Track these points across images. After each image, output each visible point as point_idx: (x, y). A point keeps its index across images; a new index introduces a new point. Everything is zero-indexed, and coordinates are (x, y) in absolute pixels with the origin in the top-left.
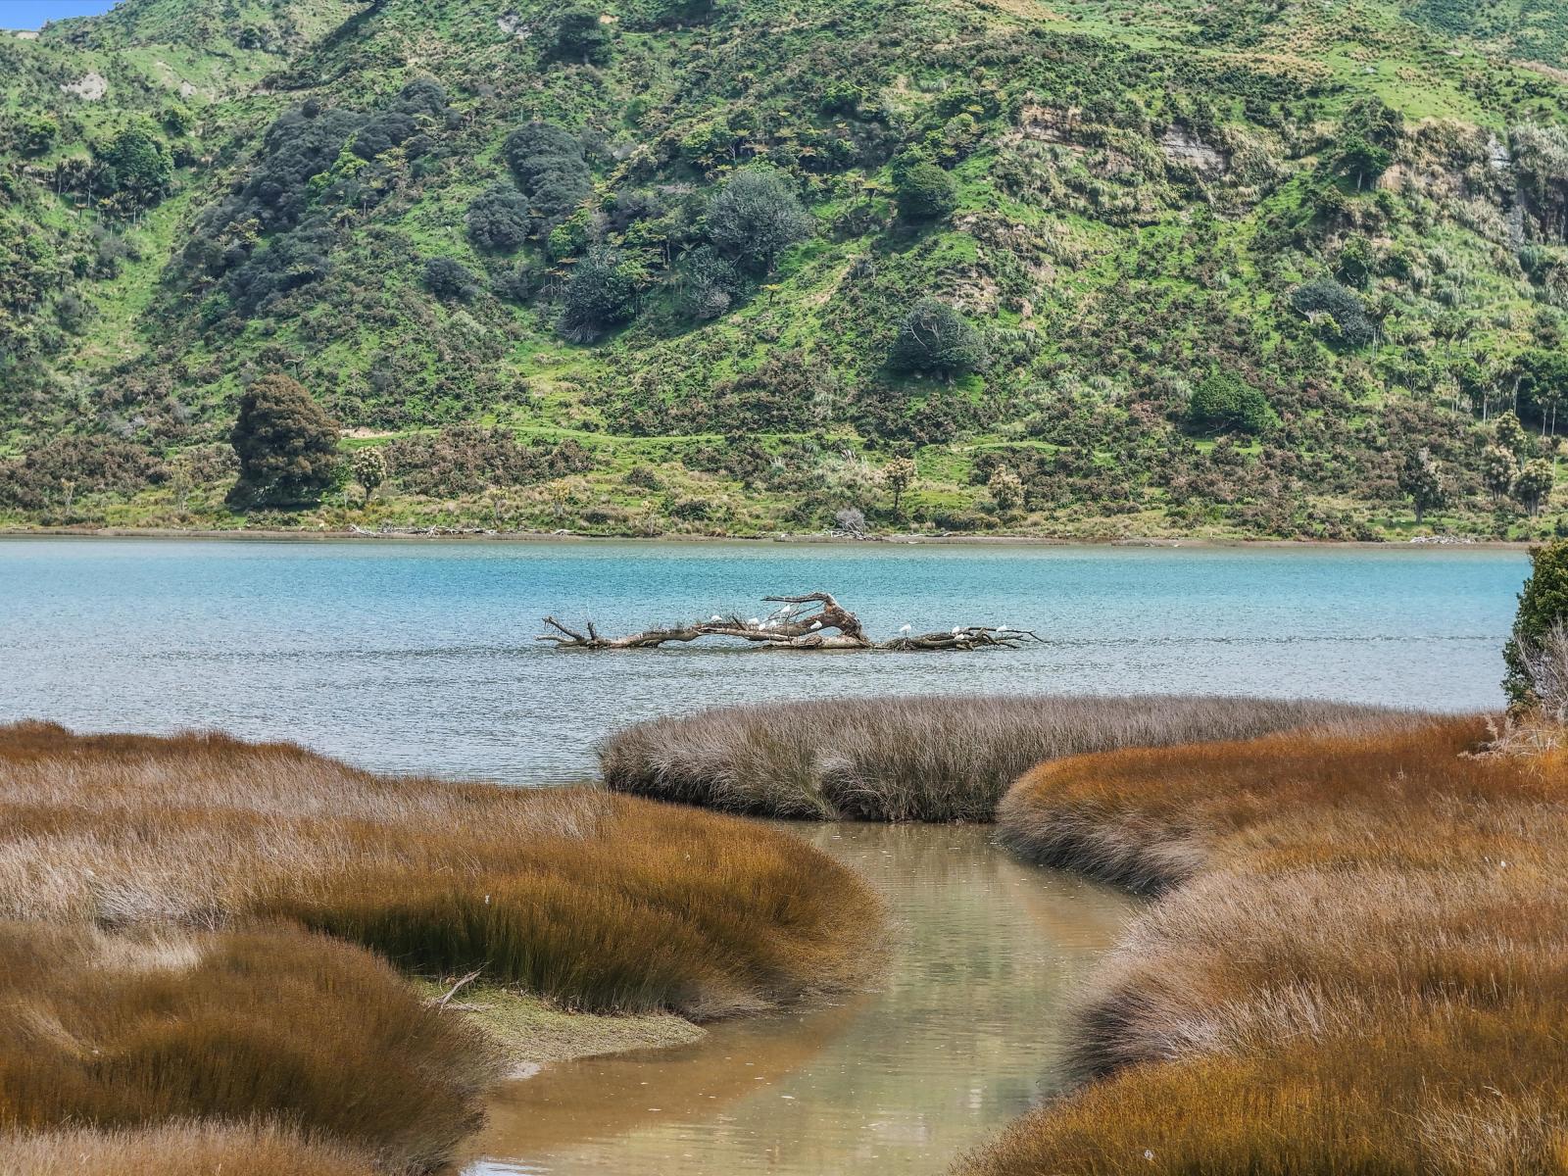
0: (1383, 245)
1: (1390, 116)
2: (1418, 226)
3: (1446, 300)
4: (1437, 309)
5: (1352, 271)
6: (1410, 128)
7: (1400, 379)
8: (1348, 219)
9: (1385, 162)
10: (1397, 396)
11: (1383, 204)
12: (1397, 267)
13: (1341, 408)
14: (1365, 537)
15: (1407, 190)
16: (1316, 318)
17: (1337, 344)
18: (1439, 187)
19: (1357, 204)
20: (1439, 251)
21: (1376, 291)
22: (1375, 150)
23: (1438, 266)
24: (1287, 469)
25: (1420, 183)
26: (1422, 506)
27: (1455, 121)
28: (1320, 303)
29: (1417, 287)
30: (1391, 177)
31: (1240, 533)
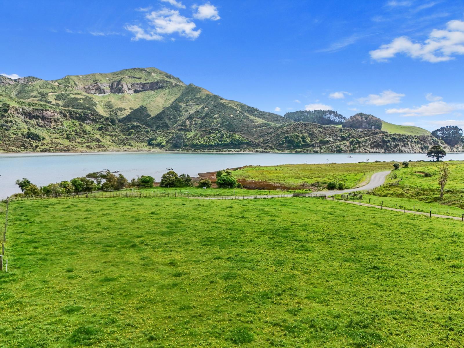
0: (9, 119)
1: (9, 105)
2: (13, 117)
3: (17, 125)
4: (16, 126)
5: (6, 122)
6: (11, 106)
7: (15, 134)
8: (5, 116)
9: (9, 110)
10: (15, 136)
11: (9, 114)
12: (11, 122)
13: (9, 137)
14: (20, 152)
15: (11, 113)
16: (4, 127)
17: (6, 130)
18: (15, 113)
19: (6, 115)
20: (15, 120)
21: (9, 124)
22: (7, 109)
23: (16, 122)
24: (6, 144)
25: (12, 112)
26: (25, 148)
27: (16, 106)
28: (4, 126)
29: (14, 124)
30: (9, 112)
31: (5, 152)
